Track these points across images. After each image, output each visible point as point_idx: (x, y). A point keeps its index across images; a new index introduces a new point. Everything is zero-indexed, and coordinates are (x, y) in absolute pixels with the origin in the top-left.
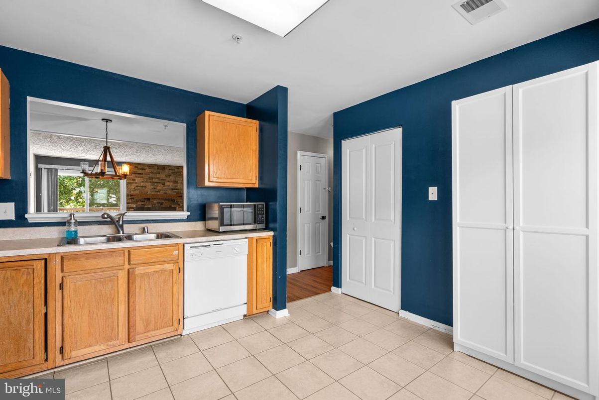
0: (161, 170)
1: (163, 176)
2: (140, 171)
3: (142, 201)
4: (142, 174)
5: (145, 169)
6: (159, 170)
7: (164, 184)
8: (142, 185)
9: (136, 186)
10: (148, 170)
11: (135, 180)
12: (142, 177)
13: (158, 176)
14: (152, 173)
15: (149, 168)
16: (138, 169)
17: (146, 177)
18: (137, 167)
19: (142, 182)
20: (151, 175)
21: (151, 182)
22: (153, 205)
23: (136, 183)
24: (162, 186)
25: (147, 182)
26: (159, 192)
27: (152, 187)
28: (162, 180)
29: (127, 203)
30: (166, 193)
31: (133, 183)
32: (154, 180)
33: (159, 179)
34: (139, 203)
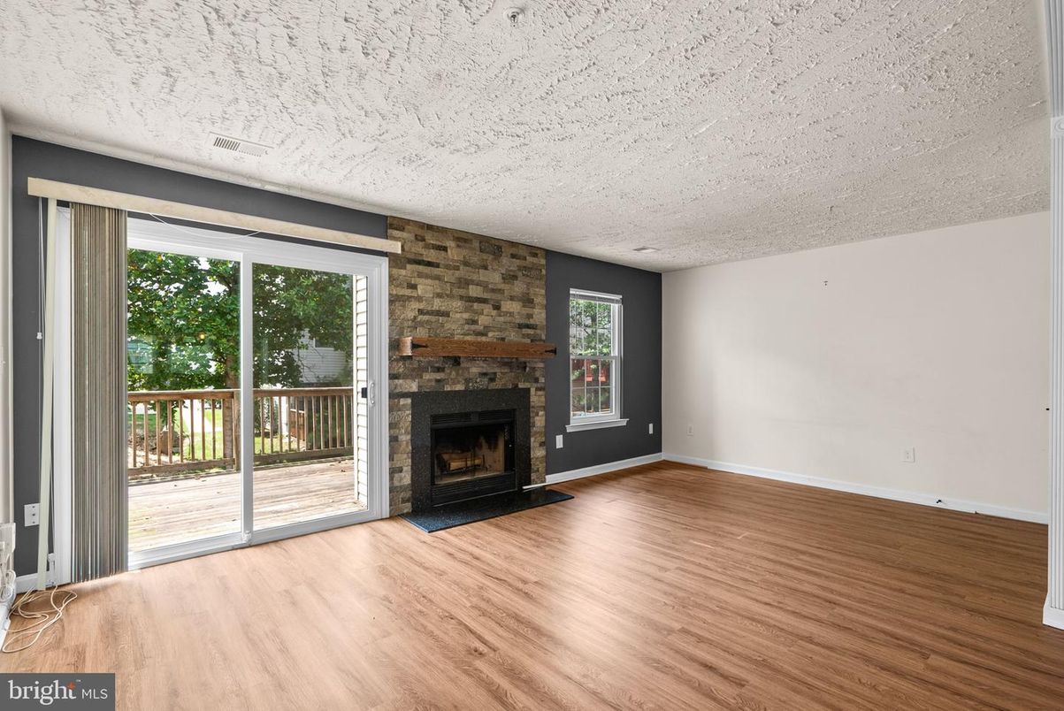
0: (491, 257)
1: (494, 278)
2: (431, 255)
3: (439, 370)
4: (437, 266)
5: (445, 249)
6: (485, 256)
7: (497, 307)
8: (436, 308)
9: (421, 312)
10: (454, 253)
11: (414, 287)
12: (438, 278)
13: (482, 276)
14: (466, 264)
15: (458, 246)
16: (427, 246)
17: (449, 276)
18: (423, 240)
19: (439, 296)
20: (463, 272)
21: (461, 298)
22: (467, 381)
23: (419, 299)
24: (494, 313)
25: (451, 296)
26: (486, 335)
27: (466, 316)
28: (493, 291)
29: (393, 377)
30: (503, 339)
31: (409, 298)
32: (474, 291)
33: (484, 285)
34: (427, 376)
